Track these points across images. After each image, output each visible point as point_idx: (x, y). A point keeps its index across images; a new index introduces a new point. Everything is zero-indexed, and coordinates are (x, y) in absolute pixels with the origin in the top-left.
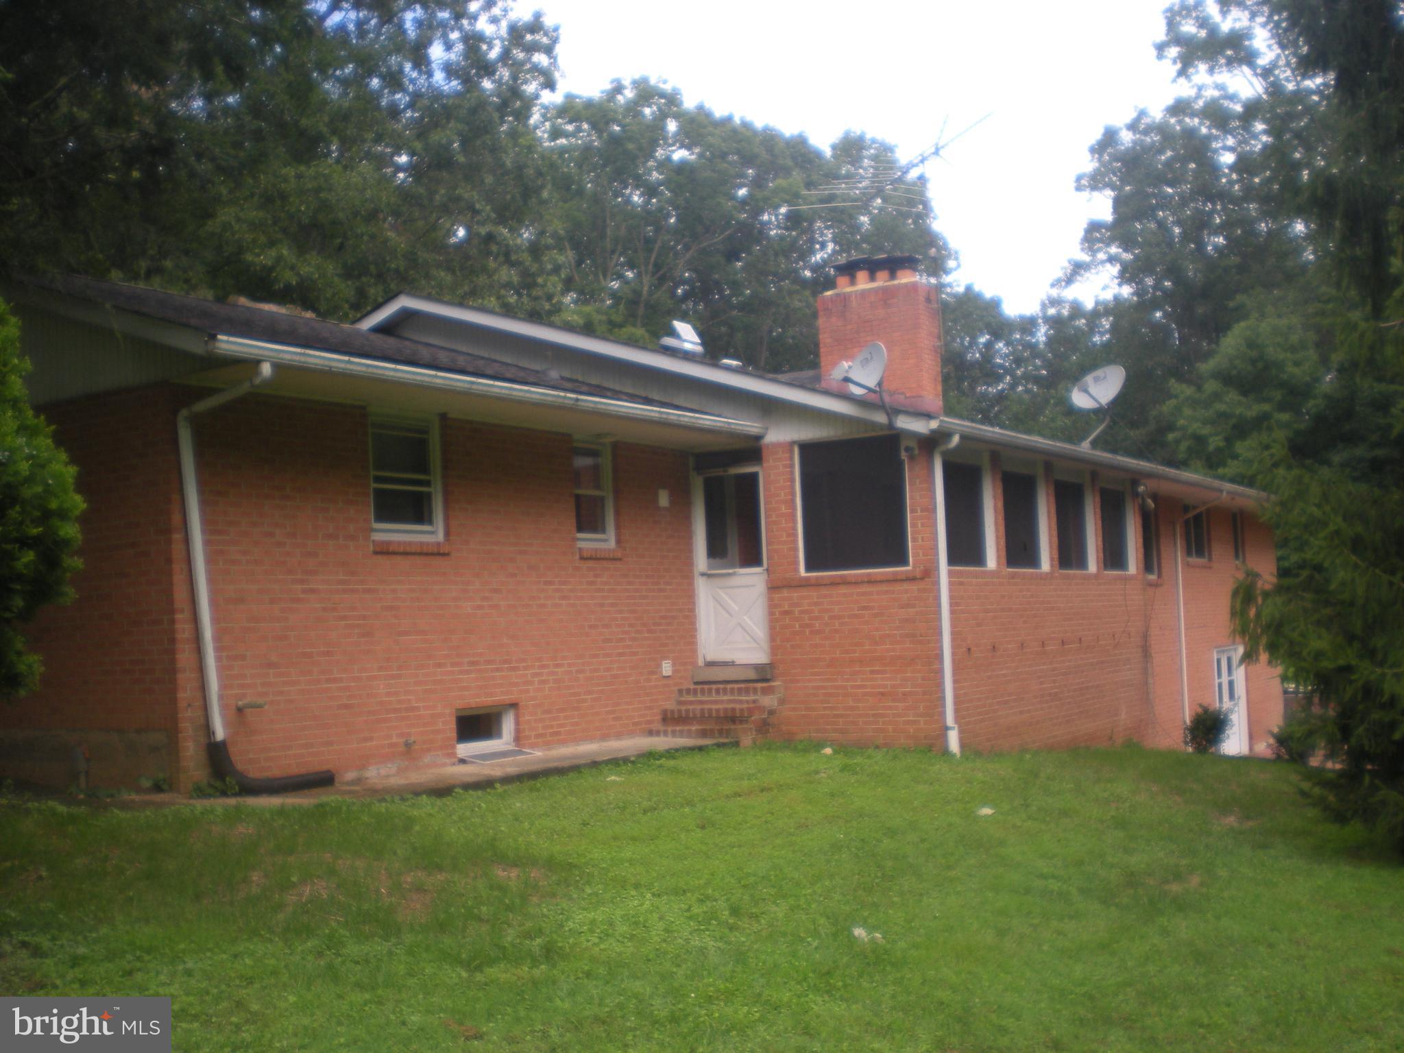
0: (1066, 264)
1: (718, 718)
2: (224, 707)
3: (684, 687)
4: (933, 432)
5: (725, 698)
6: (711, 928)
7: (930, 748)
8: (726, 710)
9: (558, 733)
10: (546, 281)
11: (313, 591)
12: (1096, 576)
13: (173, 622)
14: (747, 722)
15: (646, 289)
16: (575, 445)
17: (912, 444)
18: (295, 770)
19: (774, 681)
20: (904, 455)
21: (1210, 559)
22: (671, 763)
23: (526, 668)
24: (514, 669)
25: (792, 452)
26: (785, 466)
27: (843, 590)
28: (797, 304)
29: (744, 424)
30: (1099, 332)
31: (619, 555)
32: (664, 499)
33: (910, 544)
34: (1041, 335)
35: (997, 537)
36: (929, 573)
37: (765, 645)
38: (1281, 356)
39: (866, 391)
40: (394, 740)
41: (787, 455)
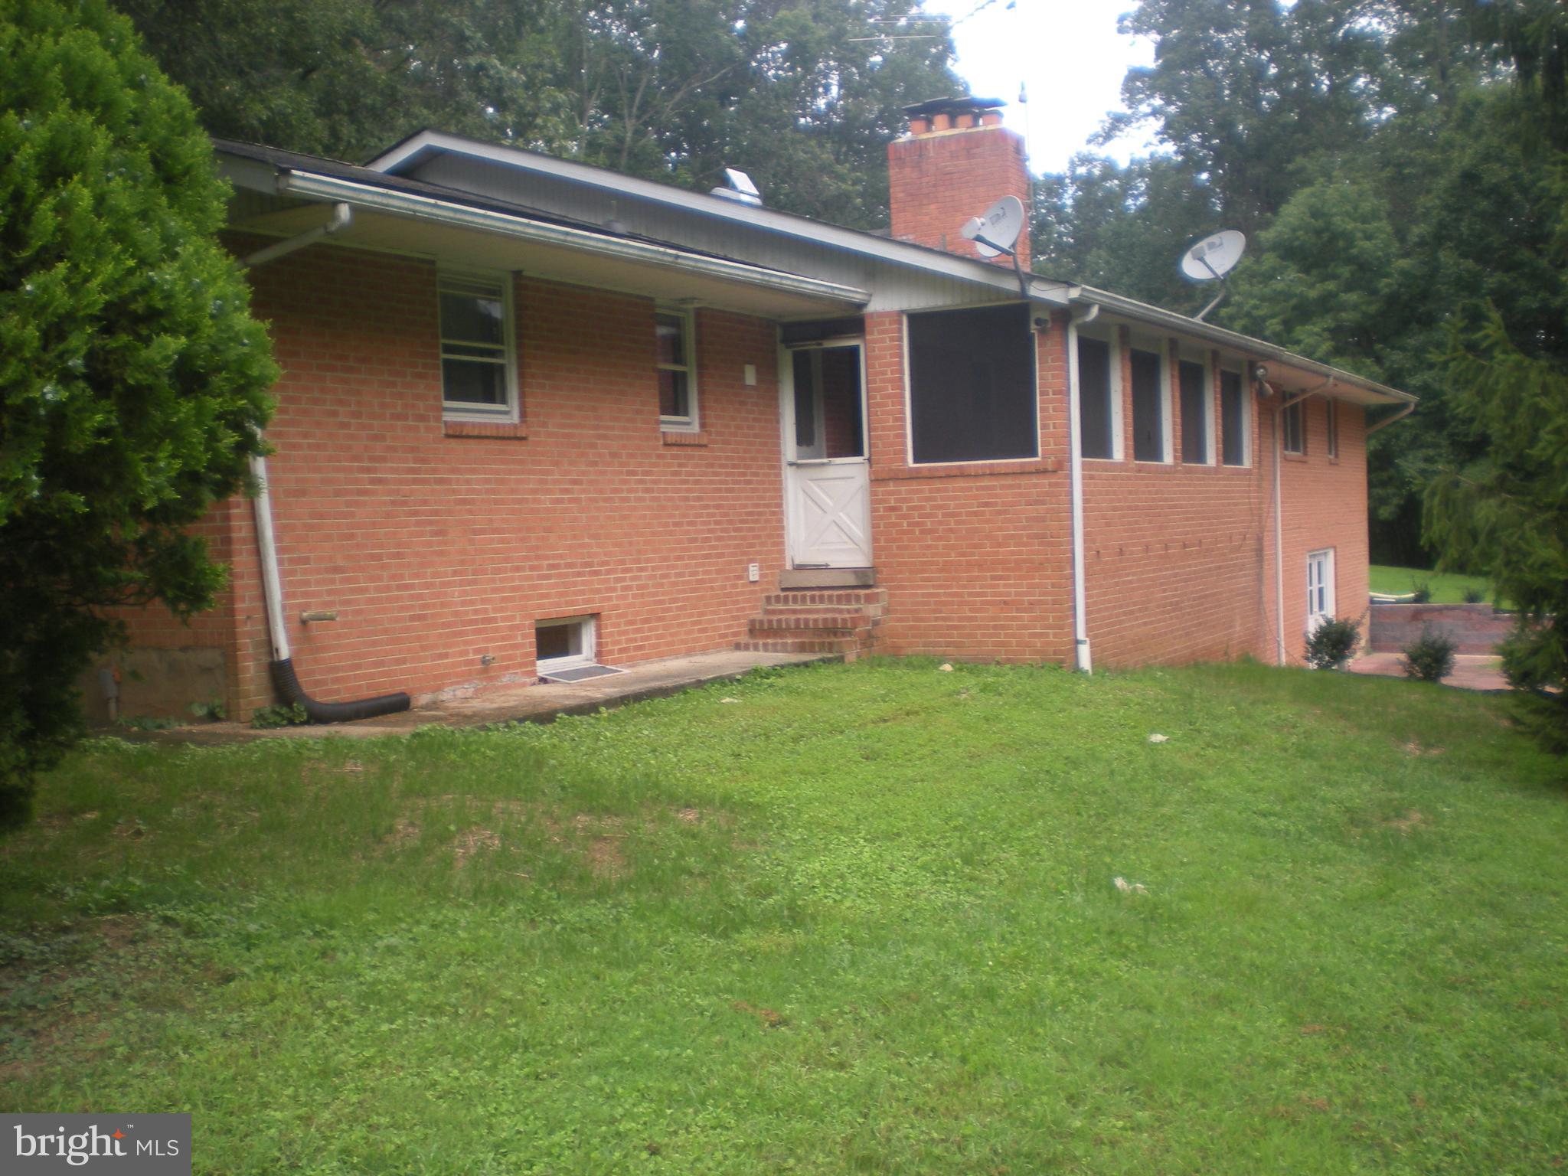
0: (1106, 118)
1: (816, 629)
2: (287, 619)
3: (773, 594)
4: (1072, 301)
5: (821, 606)
6: (951, 879)
7: (1060, 665)
8: (825, 620)
9: (640, 648)
10: (545, 122)
11: (380, 481)
12: (1216, 470)
13: (227, 518)
14: (850, 634)
15: (629, 134)
16: (659, 311)
17: (1045, 315)
18: (365, 694)
19: (877, 587)
20: (1034, 328)
21: (1305, 453)
22: (781, 682)
23: (609, 572)
24: (596, 573)
25: (900, 323)
26: (892, 339)
27: (961, 483)
28: (802, 156)
29: (845, 288)
30: (1133, 195)
31: (704, 441)
32: (750, 377)
33: (1039, 431)
34: (1068, 198)
35: (1125, 424)
36: (1062, 465)
37: (866, 547)
38: (1350, 226)
39: (998, 253)
40: (471, 657)
41: (895, 326)
